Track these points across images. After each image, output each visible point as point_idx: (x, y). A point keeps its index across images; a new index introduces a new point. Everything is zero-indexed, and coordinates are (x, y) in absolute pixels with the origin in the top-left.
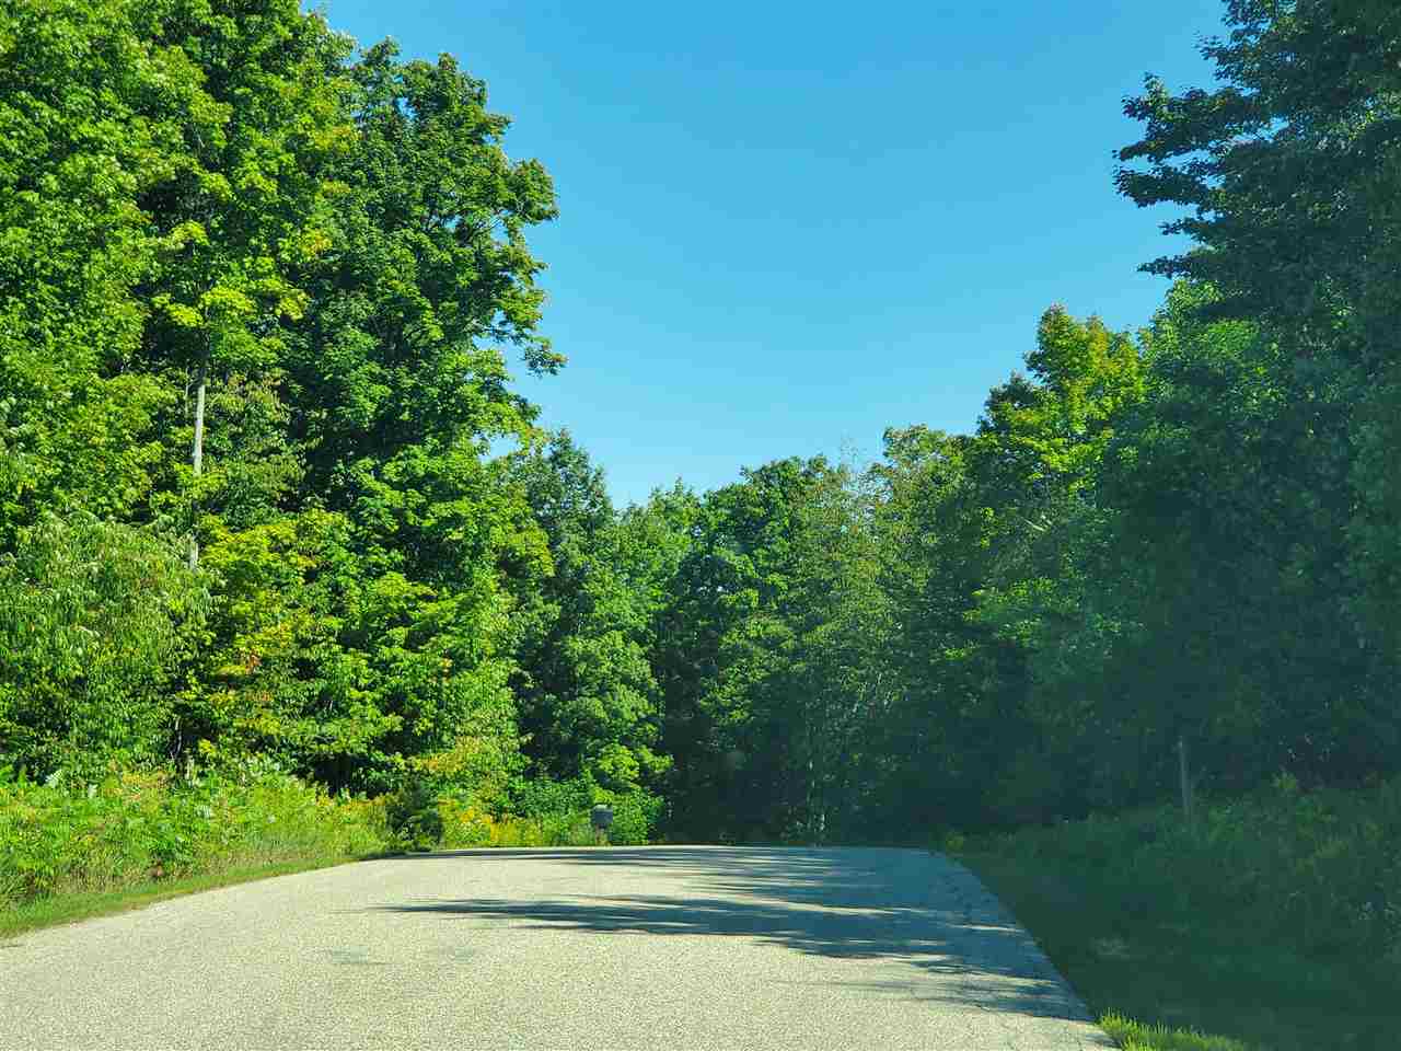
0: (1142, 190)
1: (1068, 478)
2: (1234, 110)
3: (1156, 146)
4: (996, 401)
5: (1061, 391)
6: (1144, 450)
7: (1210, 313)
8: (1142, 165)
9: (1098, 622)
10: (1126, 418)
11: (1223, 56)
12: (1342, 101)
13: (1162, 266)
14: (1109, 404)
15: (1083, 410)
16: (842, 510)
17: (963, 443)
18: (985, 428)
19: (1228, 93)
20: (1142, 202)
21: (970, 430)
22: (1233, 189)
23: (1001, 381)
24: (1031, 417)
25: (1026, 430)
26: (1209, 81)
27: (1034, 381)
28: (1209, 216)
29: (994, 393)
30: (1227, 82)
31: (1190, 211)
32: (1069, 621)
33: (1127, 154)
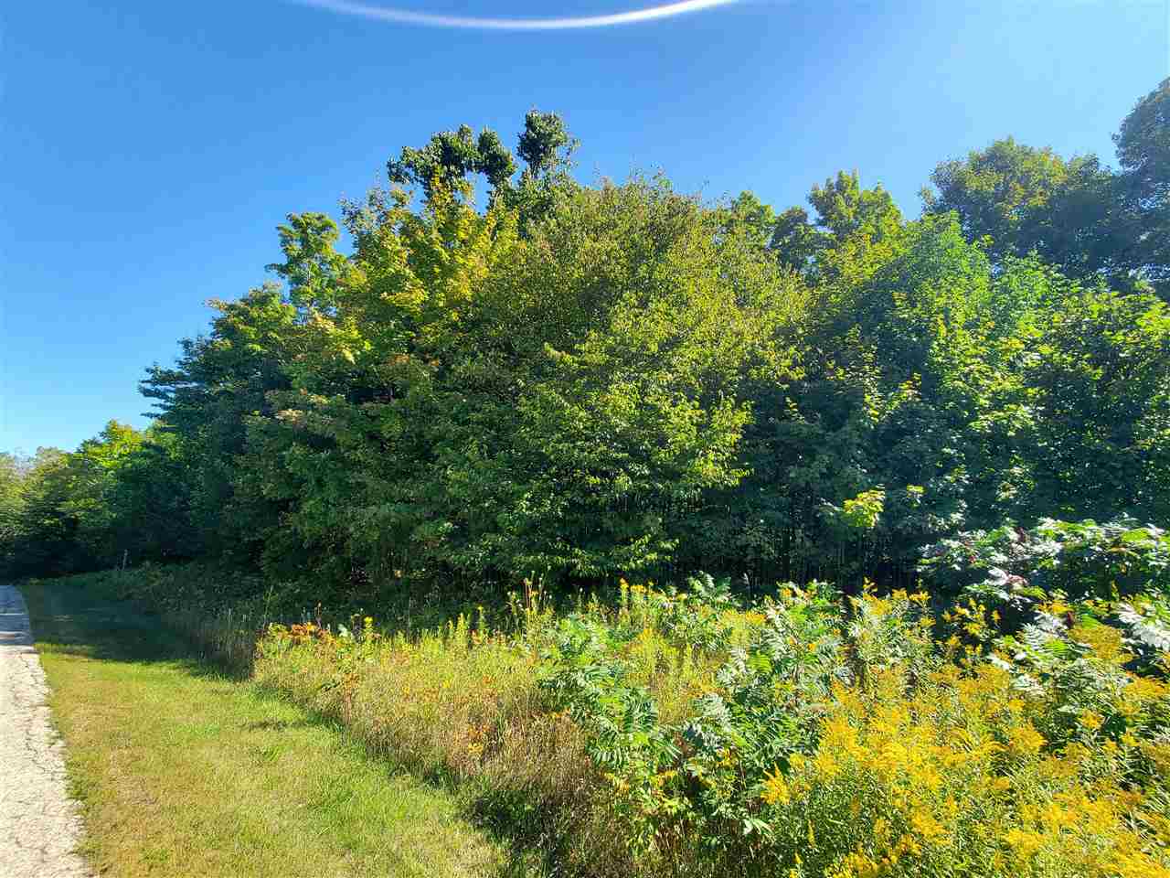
0: (147, 393)
1: (107, 470)
2: (181, 378)
3: (155, 382)
4: (85, 444)
5: (111, 445)
6: (134, 465)
7: (163, 430)
8: (148, 386)
9: (108, 513)
10: (133, 455)
11: (181, 363)
12: (212, 382)
13: (150, 415)
14: (128, 450)
15: (117, 450)
16: (11, 470)
17: (69, 455)
18: (79, 451)
19: (180, 373)
20: (146, 396)
21: (73, 450)
22: (177, 400)
23: (88, 438)
24: (98, 450)
25: (95, 454)
26: (176, 369)
27: (102, 440)
28: (168, 404)
29: (85, 442)
30: (180, 370)
31: (162, 401)
32: (98, 512)
33: (143, 382)
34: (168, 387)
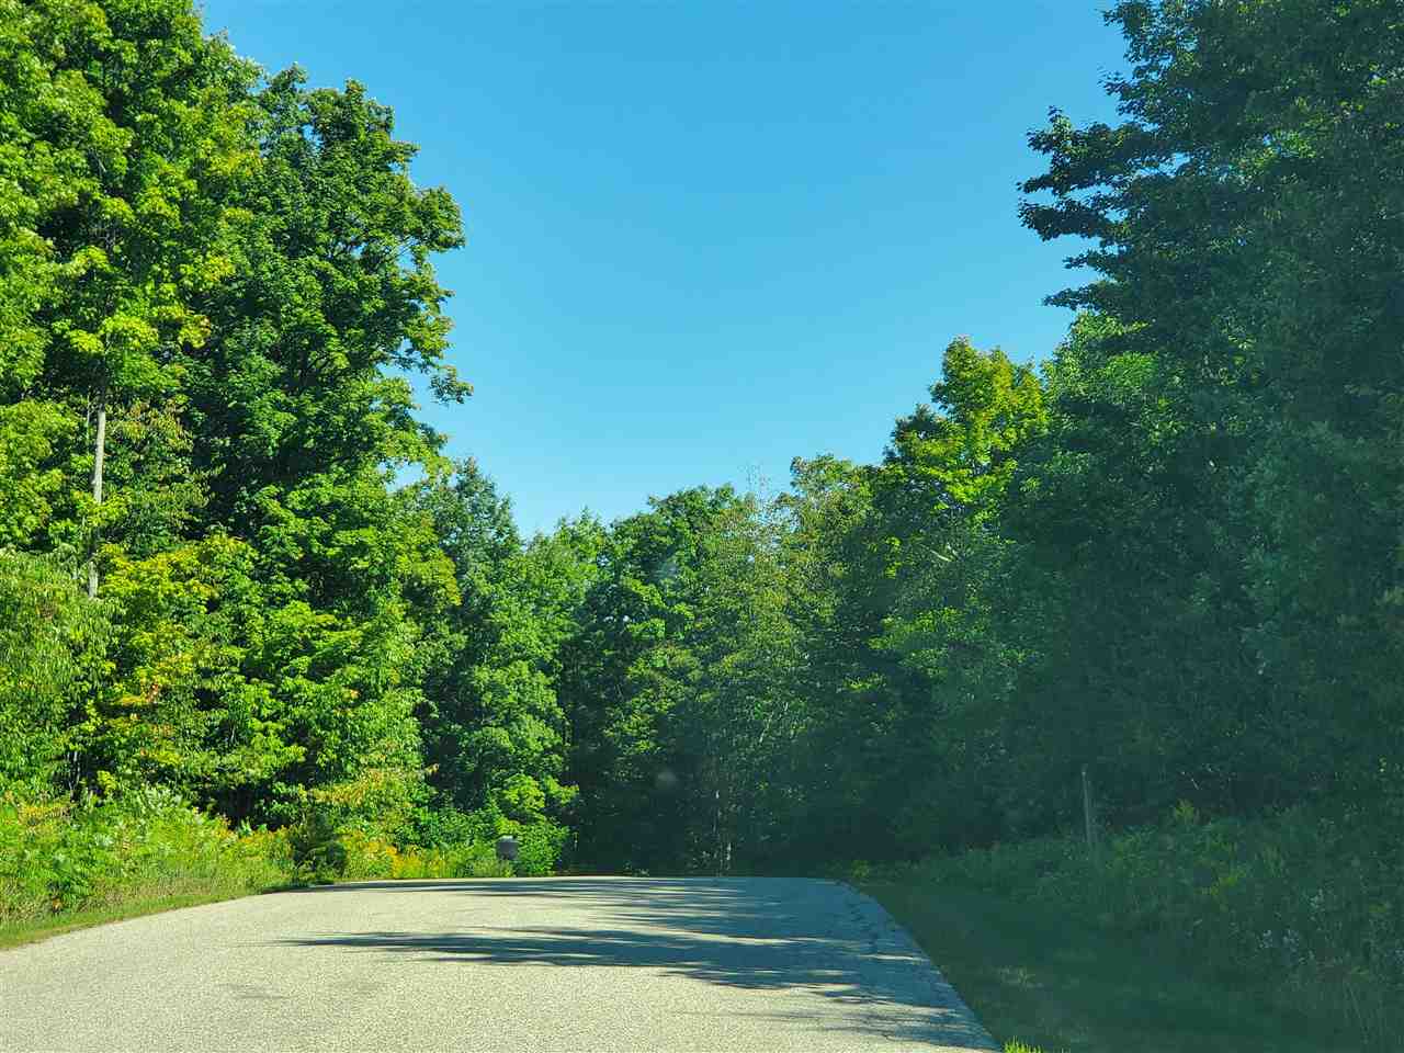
0: (1046, 223)
1: (971, 509)
2: (1136, 145)
3: (1059, 180)
4: (901, 433)
5: (963, 421)
6: (1047, 481)
7: (1114, 345)
8: (1046, 199)
9: (1001, 651)
10: (1030, 449)
11: (1125, 91)
12: (1239, 139)
13: (1064, 299)
14: (1013, 436)
15: (988, 441)
16: (749, 539)
17: (870, 473)
18: (891, 458)
19: (1130, 128)
20: (1047, 234)
21: (877, 461)
22: (1138, 227)
23: (907, 412)
24: (935, 448)
25: (931, 461)
27: (939, 413)
28: (1113, 250)
29: (900, 424)
30: (1130, 117)
31: (1093, 244)
32: (975, 651)
33: (1031, 186)
34: (1105, 190)
